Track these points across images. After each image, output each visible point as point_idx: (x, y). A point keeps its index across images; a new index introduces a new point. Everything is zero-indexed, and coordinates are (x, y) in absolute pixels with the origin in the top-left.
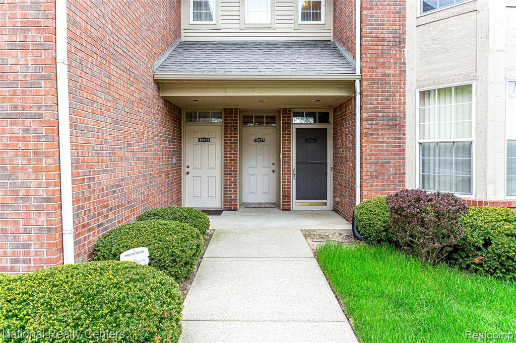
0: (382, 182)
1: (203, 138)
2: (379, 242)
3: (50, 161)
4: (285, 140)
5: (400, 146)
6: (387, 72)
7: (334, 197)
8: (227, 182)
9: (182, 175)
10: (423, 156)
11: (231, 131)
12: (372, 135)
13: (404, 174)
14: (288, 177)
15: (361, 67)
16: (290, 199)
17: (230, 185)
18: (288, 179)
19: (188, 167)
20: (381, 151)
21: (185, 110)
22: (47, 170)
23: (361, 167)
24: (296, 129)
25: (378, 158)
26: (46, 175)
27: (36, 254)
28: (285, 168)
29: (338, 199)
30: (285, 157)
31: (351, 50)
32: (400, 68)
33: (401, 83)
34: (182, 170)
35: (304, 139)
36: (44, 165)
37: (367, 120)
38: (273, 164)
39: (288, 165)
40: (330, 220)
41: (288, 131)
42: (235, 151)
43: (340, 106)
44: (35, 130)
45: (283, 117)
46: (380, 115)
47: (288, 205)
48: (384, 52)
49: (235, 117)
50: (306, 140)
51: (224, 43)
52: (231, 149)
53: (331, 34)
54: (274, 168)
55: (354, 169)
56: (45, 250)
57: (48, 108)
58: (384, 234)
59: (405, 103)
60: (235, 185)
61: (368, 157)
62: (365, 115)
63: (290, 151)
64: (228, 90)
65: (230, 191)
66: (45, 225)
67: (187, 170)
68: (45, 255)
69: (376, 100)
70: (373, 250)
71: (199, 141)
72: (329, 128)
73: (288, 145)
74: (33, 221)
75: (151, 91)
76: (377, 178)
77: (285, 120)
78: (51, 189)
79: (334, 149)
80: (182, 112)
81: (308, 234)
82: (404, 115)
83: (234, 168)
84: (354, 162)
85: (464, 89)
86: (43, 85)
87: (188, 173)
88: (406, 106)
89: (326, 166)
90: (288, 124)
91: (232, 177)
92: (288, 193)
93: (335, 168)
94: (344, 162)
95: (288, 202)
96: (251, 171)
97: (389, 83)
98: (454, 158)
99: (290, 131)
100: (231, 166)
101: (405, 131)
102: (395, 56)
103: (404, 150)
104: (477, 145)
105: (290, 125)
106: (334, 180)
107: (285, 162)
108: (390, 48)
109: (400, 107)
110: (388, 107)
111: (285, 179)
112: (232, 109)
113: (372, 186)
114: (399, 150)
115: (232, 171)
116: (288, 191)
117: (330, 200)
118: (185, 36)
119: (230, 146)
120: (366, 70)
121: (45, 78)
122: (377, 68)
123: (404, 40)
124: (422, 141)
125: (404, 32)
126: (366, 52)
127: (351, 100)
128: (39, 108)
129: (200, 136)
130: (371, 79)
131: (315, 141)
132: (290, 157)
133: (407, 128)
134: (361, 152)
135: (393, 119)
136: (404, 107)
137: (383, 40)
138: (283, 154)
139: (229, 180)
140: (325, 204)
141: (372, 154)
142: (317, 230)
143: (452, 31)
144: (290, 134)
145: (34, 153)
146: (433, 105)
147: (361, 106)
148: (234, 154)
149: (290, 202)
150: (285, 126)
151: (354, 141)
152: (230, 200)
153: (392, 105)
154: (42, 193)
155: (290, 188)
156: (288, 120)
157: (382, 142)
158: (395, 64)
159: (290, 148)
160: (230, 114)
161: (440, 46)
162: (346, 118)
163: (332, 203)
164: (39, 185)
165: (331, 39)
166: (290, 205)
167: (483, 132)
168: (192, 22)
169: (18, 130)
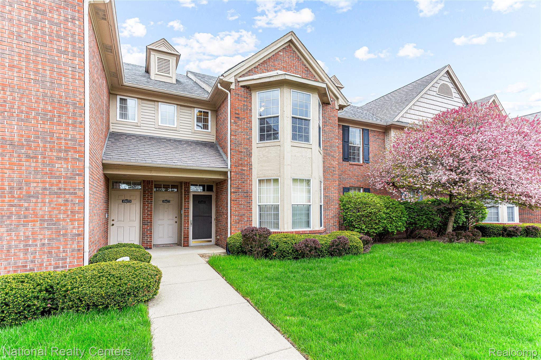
0: (241, 225)
1: (126, 200)
2: (238, 253)
3: (80, 215)
4: (186, 202)
5: (250, 207)
6: (243, 168)
7: (216, 236)
8: (145, 230)
9: (109, 226)
10: (260, 211)
11: (148, 196)
12: (236, 201)
13: (252, 221)
14: (187, 225)
15: (231, 165)
16: (188, 239)
17: (147, 232)
18: (187, 227)
19: (113, 220)
20: (241, 209)
21: (112, 180)
22: (78, 220)
23: (231, 218)
24: (193, 195)
25: (239, 213)
26: (78, 223)
27: (70, 262)
28: (185, 220)
29: (218, 237)
30: (185, 212)
31: (226, 153)
32: (250, 167)
33: (250, 174)
34: (109, 223)
35: (198, 202)
36: (77, 218)
37: (234, 192)
38: (176, 217)
39: (187, 218)
40: (214, 249)
41: (188, 196)
42: (151, 209)
43: (220, 182)
44: (72, 200)
45: (184, 187)
46: (240, 190)
47: (187, 243)
48: (242, 158)
49: (151, 186)
50: (199, 202)
52: (148, 207)
53: (215, 138)
54: (176, 220)
55: (227, 219)
56: (76, 260)
57: (80, 190)
58: (240, 249)
59: (252, 185)
60: (150, 232)
61: (234, 212)
62: (232, 190)
63: (189, 209)
64: (153, 172)
65: (146, 236)
66: (76, 247)
67: (113, 223)
68: (76, 263)
69: (238, 182)
70: (235, 257)
71: (123, 202)
72: (213, 194)
73: (188, 205)
74: (69, 246)
76: (238, 223)
77: (186, 189)
78: (81, 229)
79: (216, 207)
80: (110, 181)
81: (202, 256)
82: (252, 191)
83: (150, 220)
84: (227, 215)
85: (276, 180)
86: (77, 178)
87: (113, 225)
88: (253, 186)
89: (211, 218)
90: (188, 191)
91: (148, 226)
92: (187, 236)
93: (217, 219)
94: (221, 215)
95: (187, 241)
97: (244, 174)
98: (272, 212)
99: (189, 196)
100: (147, 219)
101: (252, 199)
102: (247, 161)
103: (251, 208)
104: (281, 207)
105: (189, 193)
106: (216, 226)
107: (185, 216)
108: (245, 157)
109: (249, 187)
110: (244, 186)
111: (185, 227)
112: (149, 181)
113: (236, 227)
114: (249, 208)
115: (148, 222)
116: (187, 234)
117: (213, 239)
118: (113, 129)
119: (147, 205)
120: (233, 167)
121: (78, 175)
122: (238, 166)
123: (251, 153)
124: (260, 204)
125: (251, 149)
126: (233, 158)
127: (225, 181)
128: (75, 190)
129: (123, 198)
130: (235, 172)
131: (205, 202)
132: (189, 212)
133: (253, 197)
134: (231, 210)
135: (246, 193)
136: (252, 187)
137: (241, 152)
138: (184, 211)
139: (146, 228)
140: (211, 241)
141: (236, 211)
142: (207, 254)
143: (271, 153)
144: (189, 198)
145: (71, 212)
146: (265, 186)
147: (231, 185)
148: (151, 211)
149: (188, 241)
150: (186, 193)
151: (227, 203)
152: (147, 242)
153: (246, 186)
154: (75, 231)
155: (189, 232)
156: (188, 189)
157: (241, 204)
158: (247, 165)
159: (189, 207)
160: (147, 184)
161: (266, 159)
162: (223, 190)
163: (215, 240)
165: (214, 141)
166: (188, 243)
167: (283, 200)
168: (118, 119)
169: (61, 201)
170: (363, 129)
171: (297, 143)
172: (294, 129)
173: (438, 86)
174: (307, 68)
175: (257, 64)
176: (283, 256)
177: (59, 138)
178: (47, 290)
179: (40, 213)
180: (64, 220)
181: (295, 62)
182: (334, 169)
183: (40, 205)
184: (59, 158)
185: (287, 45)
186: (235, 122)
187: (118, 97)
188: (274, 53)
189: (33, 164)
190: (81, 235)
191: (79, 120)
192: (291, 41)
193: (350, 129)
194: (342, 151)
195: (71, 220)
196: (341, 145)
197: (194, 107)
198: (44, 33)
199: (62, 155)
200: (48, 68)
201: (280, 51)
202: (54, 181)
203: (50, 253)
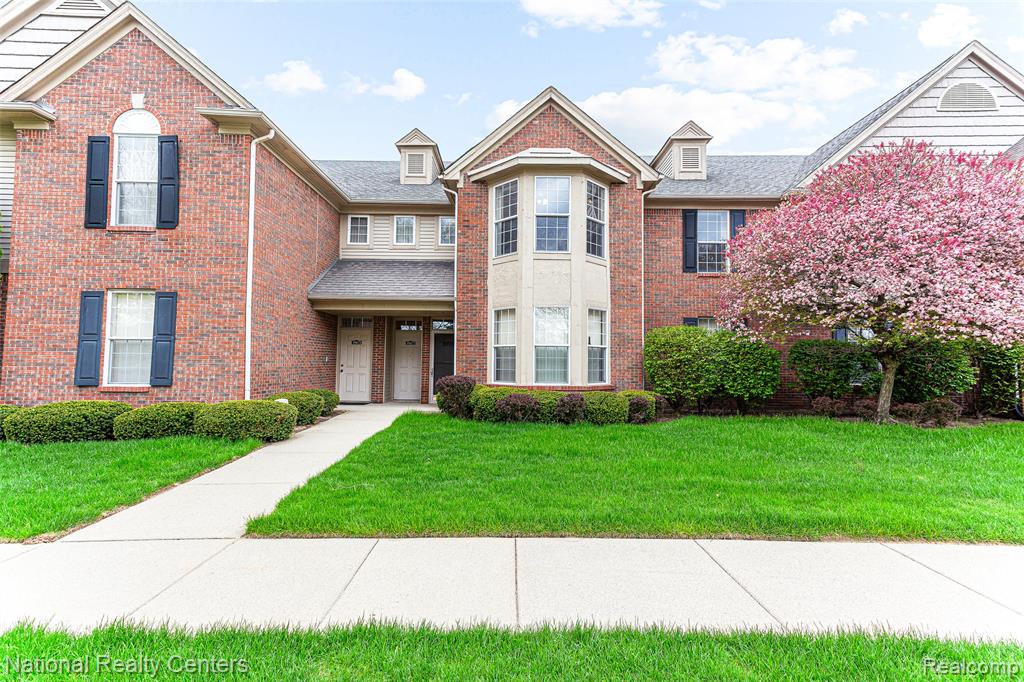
1: (356, 341)
5: (483, 349)
6: (475, 296)
8: (374, 379)
9: (337, 373)
10: (497, 356)
11: (379, 336)
13: (486, 369)
14: (427, 375)
15: (458, 291)
16: (428, 394)
17: (377, 381)
18: (426, 377)
19: (342, 366)
20: (470, 352)
21: (341, 317)
22: (239, 358)
24: (435, 333)
25: (467, 358)
28: (424, 367)
30: (424, 358)
32: (484, 293)
33: (484, 304)
34: (336, 368)
35: (442, 343)
37: (460, 329)
39: (427, 365)
41: (428, 336)
42: (382, 352)
44: (235, 339)
45: (423, 324)
46: (470, 326)
47: (425, 399)
48: (472, 282)
49: (382, 323)
50: (444, 343)
51: (374, 262)
52: (378, 350)
57: (242, 329)
59: (486, 318)
60: (381, 381)
61: (461, 357)
62: (458, 327)
63: (429, 353)
65: (376, 386)
66: (238, 384)
67: (342, 368)
69: (467, 315)
71: (352, 344)
73: (427, 348)
74: (231, 383)
75: (305, 307)
76: (466, 372)
77: (425, 326)
78: (240, 367)
80: (339, 318)
82: (486, 327)
83: (381, 367)
86: (239, 317)
87: (342, 371)
88: (488, 320)
90: (428, 329)
91: (379, 374)
92: (426, 389)
95: (426, 397)
96: (402, 371)
97: (476, 304)
98: (509, 358)
99: (430, 336)
100: (378, 365)
101: (486, 338)
102: (480, 284)
103: (485, 352)
104: (517, 349)
105: (431, 329)
107: (424, 362)
108: (477, 279)
109: (483, 321)
110: (475, 321)
111: (424, 377)
112: (381, 317)
115: (379, 369)
116: (426, 387)
118: (343, 255)
119: (377, 347)
120: (461, 294)
122: (467, 293)
123: (487, 273)
124: (496, 346)
125: (487, 268)
126: (460, 282)
129: (353, 340)
130: (463, 301)
132: (429, 358)
133: (488, 336)
135: (479, 329)
136: (487, 322)
137: (472, 273)
138: (422, 355)
139: (376, 376)
141: (463, 355)
143: (508, 271)
144: (429, 339)
145: (233, 350)
146: (503, 322)
148: (381, 355)
149: (428, 396)
150: (425, 331)
152: (377, 394)
153: (478, 320)
154: (237, 369)
155: (428, 384)
156: (430, 324)
157: (471, 346)
158: (480, 290)
159: (429, 350)
160: (378, 321)
161: (503, 280)
164: (235, 366)
166: (428, 399)
167: (520, 340)
168: (349, 243)
169: (226, 339)
170: (731, 211)
171: (544, 255)
172: (540, 233)
173: (941, 93)
174: (582, 133)
175: (497, 147)
176: (484, 416)
177: (226, 280)
178: (187, 416)
179: (210, 350)
180: (228, 357)
181: (561, 129)
182: (634, 289)
183: (210, 343)
184: (225, 299)
185: (546, 107)
186: (463, 233)
187: (350, 217)
188: (524, 125)
189: (207, 305)
190: (242, 373)
191: (243, 260)
192: (551, 100)
193: (699, 214)
194: (681, 255)
195: (234, 358)
196: (681, 245)
197: (438, 215)
198: (218, 183)
199: (228, 295)
200: (220, 215)
201: (534, 119)
202: (221, 320)
203: (217, 387)
